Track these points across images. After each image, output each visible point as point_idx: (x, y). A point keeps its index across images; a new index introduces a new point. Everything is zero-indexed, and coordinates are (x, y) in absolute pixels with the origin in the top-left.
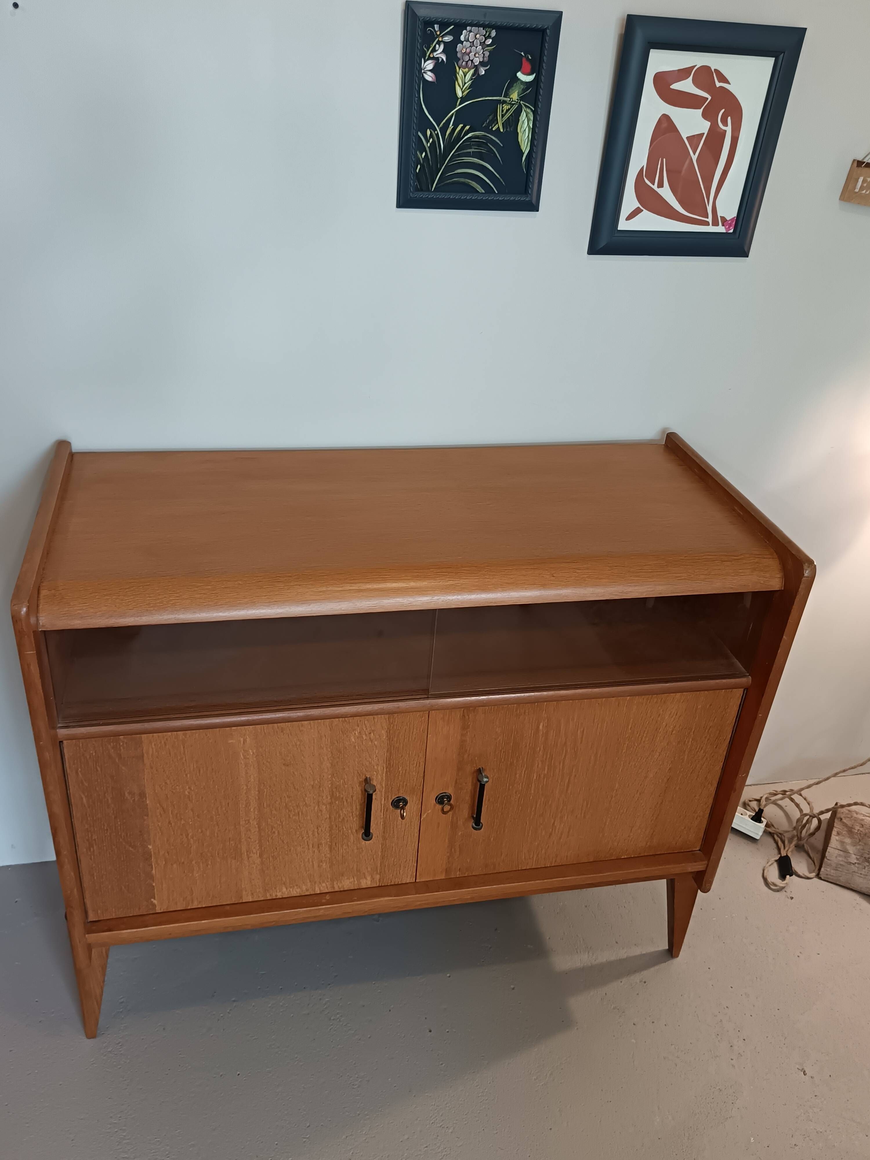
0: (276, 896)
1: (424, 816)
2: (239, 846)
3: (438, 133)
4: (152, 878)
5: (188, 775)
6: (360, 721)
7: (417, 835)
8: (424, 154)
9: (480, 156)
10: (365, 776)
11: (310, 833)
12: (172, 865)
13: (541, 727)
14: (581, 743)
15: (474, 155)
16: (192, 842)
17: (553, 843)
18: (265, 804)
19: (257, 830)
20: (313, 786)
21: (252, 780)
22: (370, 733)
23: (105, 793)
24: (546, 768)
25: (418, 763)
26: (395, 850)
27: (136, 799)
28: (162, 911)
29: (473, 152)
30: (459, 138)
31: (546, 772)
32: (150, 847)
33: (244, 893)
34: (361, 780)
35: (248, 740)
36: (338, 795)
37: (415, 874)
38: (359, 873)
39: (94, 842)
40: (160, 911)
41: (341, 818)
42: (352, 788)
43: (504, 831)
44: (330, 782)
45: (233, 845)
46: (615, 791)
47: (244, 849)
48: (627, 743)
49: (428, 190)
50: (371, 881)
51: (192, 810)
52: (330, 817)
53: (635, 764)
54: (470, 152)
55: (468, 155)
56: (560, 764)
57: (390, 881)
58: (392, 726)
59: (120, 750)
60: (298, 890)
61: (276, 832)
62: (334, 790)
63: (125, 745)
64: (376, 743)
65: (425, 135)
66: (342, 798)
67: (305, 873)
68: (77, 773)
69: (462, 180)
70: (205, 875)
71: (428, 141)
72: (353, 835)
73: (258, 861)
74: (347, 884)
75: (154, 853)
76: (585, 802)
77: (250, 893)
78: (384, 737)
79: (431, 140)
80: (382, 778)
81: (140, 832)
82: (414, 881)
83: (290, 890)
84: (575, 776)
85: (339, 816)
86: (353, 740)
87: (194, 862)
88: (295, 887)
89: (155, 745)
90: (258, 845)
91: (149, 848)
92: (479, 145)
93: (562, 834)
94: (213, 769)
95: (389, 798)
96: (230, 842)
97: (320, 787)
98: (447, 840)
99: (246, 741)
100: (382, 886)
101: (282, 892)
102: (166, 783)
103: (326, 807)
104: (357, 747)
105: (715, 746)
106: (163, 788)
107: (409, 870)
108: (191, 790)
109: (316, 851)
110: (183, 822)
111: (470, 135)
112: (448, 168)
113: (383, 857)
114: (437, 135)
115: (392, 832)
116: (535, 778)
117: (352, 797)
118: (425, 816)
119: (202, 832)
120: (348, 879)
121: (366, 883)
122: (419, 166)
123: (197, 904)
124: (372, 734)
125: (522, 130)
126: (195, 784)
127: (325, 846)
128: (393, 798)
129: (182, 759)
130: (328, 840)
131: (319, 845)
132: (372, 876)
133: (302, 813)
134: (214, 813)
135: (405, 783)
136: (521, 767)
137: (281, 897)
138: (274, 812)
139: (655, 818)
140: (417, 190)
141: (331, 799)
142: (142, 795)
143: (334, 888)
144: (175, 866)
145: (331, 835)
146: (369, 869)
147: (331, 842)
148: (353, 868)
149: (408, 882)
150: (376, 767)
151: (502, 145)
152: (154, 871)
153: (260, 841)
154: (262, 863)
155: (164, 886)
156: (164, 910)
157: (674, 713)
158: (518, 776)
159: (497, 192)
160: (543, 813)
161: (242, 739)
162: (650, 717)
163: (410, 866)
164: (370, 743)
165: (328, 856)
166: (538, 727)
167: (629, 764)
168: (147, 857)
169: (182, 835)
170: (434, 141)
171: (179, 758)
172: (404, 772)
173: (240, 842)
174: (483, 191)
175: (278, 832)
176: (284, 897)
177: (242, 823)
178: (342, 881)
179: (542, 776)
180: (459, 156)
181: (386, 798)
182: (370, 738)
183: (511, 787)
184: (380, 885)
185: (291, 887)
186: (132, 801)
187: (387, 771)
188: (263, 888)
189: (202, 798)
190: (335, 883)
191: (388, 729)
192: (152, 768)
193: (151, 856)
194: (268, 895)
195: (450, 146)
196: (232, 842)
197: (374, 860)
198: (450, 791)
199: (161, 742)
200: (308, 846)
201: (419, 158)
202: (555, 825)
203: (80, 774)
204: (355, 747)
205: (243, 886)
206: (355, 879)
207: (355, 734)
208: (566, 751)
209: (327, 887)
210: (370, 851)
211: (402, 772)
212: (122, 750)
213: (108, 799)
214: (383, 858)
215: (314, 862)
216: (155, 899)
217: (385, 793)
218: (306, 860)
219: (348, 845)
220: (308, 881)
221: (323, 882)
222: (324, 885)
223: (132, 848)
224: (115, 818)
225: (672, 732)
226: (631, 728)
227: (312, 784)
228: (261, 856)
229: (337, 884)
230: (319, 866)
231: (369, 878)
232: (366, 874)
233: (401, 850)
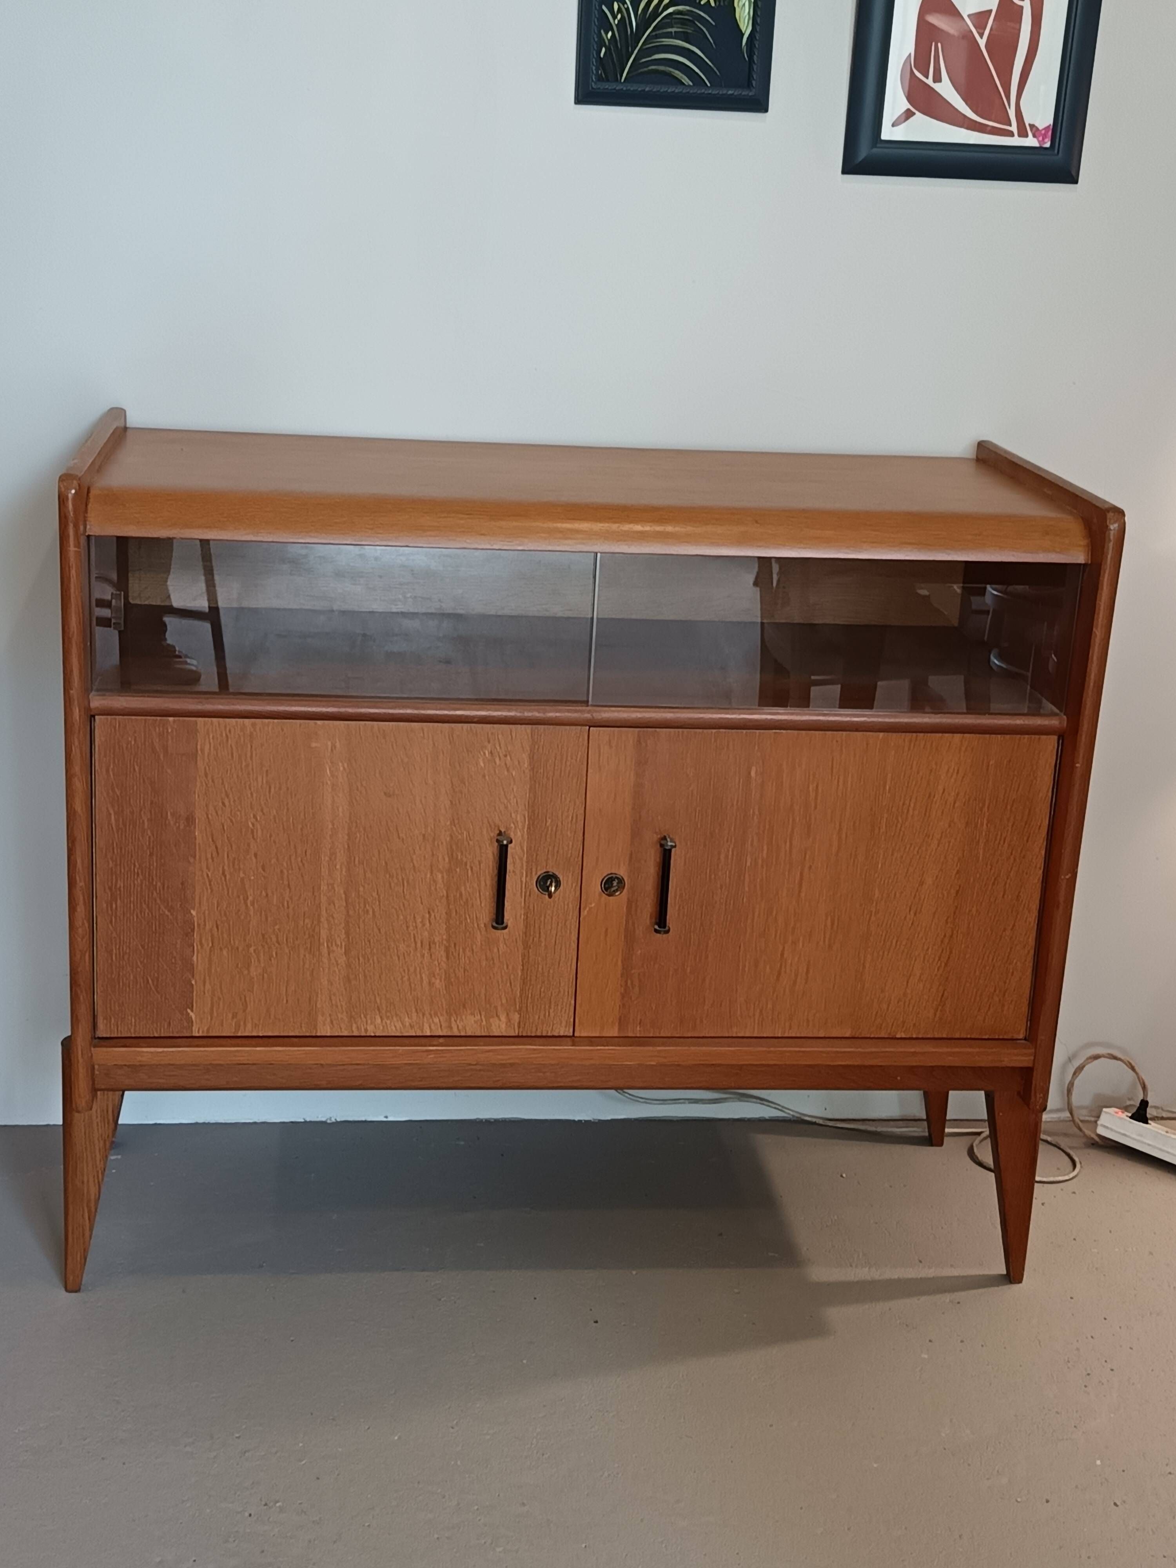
0: (366, 1030)
1: (584, 913)
2: (317, 930)
3: (628, 7)
4: (191, 969)
5: (255, 795)
6: (492, 734)
7: (574, 946)
8: (610, 34)
9: (686, 38)
10: (499, 828)
11: (419, 920)
12: (221, 949)
13: (753, 774)
14: (816, 808)
15: (676, 36)
16: (252, 913)
17: (784, 991)
18: (357, 859)
19: (344, 904)
20: (424, 836)
21: (341, 814)
22: (506, 756)
23: (141, 810)
24: (765, 847)
25: (575, 815)
26: (542, 969)
27: (182, 827)
28: (201, 1034)
29: (675, 32)
30: (656, 13)
31: (765, 855)
32: (194, 913)
33: (320, 1018)
34: (492, 835)
35: (338, 745)
36: (459, 858)
37: (572, 1020)
38: (488, 1006)
39: (118, 892)
40: (197, 1035)
41: (464, 900)
42: (480, 847)
43: (707, 957)
44: (448, 833)
45: (309, 926)
46: (875, 903)
47: (324, 934)
48: (886, 816)
49: (617, 80)
50: (506, 1024)
51: (256, 855)
52: (447, 897)
53: (902, 857)
54: (671, 32)
55: (669, 35)
56: (786, 843)
57: (534, 1029)
58: (537, 747)
59: (167, 741)
60: (399, 1025)
61: (371, 912)
62: (454, 847)
63: (175, 733)
64: (514, 774)
65: (611, 9)
66: (466, 864)
67: (409, 994)
68: (107, 771)
69: (662, 68)
70: (265, 975)
71: (615, 17)
72: (481, 932)
73: (342, 960)
74: (469, 1024)
75: (199, 925)
76: (829, 919)
77: (328, 1020)
78: (526, 765)
79: (619, 16)
80: (522, 836)
81: (182, 884)
82: (571, 1034)
83: (386, 1023)
84: (810, 867)
85: (461, 895)
86: (482, 764)
87: (252, 950)
88: (395, 1019)
89: (213, 738)
90: (343, 931)
91: (192, 914)
92: (683, 22)
93: (796, 976)
94: (288, 789)
95: (534, 873)
96: (304, 921)
97: (434, 839)
98: (620, 963)
99: (335, 748)
100: (522, 1037)
101: (375, 1026)
102: (223, 804)
103: (443, 877)
104: (487, 777)
105: (1025, 839)
106: (220, 812)
107: (563, 1010)
108: (257, 820)
109: (426, 955)
110: (242, 875)
111: (671, 10)
112: (643, 53)
113: (524, 981)
114: (627, 9)
115: (538, 935)
116: (748, 864)
117: (480, 863)
118: (586, 912)
119: (267, 895)
120: (473, 1014)
121: (499, 1026)
122: (604, 50)
123: (250, 1029)
124: (508, 757)
125: (741, 4)
126: (262, 811)
127: (439, 947)
128: (539, 873)
129: (247, 766)
130: (445, 937)
131: (431, 944)
132: (508, 1014)
133: (408, 882)
134: (285, 865)
135: (556, 849)
136: (727, 841)
137: (373, 1035)
138: (369, 875)
139: (943, 964)
140: (600, 79)
141: (450, 862)
142: (190, 820)
143: (451, 1028)
144: (225, 952)
145: (448, 929)
146: (504, 1001)
147: (448, 941)
148: (479, 995)
149: (562, 1034)
150: (513, 815)
151: (714, 24)
152: (195, 958)
153: (347, 923)
154: (349, 965)
155: (208, 986)
156: (203, 1032)
157: (954, 769)
158: (722, 857)
159: (709, 85)
160: (765, 930)
161: (329, 743)
162: (918, 773)
163: (564, 1004)
164: (506, 773)
165: (444, 965)
166: (750, 773)
167: (892, 855)
168: (188, 930)
169: (239, 897)
170: (623, 17)
171: (244, 764)
172: (554, 828)
173: (319, 922)
174: (691, 84)
175: (374, 912)
176: (377, 1035)
177: (324, 887)
178: (464, 1017)
179: (760, 861)
180: (657, 37)
181: (529, 872)
182: (506, 764)
183: (713, 876)
184: (520, 1035)
185: (388, 1018)
186: (175, 828)
187: (529, 824)
188: (347, 1013)
189: (271, 836)
190: (453, 1019)
191: (531, 751)
192: (206, 775)
193: (193, 930)
194: (354, 1028)
195: (644, 23)
196: (307, 921)
197: (511, 983)
198: (622, 872)
199: (221, 735)
200: (416, 943)
201: (604, 40)
202: (785, 956)
203: (111, 773)
204: (484, 776)
205: (319, 1006)
206: (483, 1017)
207: (485, 754)
208: (794, 820)
209: (441, 1026)
210: (505, 967)
211: (552, 830)
212: (170, 742)
213: (143, 821)
214: (524, 983)
215: (423, 976)
216: (192, 1011)
217: (527, 862)
218: (412, 969)
219: (473, 950)
220: (414, 1010)
221: (436, 1014)
222: (436, 1020)
223: (169, 911)
224: (151, 854)
225: (955, 803)
226: (890, 788)
227: (423, 832)
228: (346, 953)
229: (456, 1021)
230: (431, 984)
231: (503, 1018)
232: (499, 1008)
233: (551, 971)
